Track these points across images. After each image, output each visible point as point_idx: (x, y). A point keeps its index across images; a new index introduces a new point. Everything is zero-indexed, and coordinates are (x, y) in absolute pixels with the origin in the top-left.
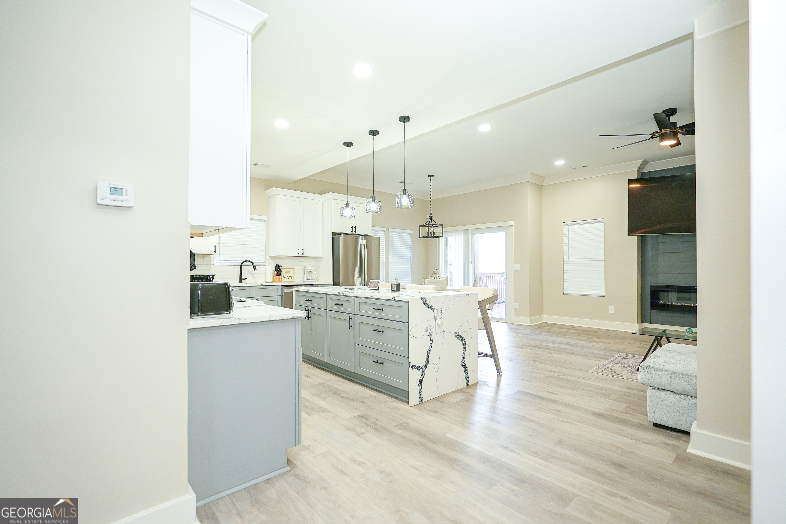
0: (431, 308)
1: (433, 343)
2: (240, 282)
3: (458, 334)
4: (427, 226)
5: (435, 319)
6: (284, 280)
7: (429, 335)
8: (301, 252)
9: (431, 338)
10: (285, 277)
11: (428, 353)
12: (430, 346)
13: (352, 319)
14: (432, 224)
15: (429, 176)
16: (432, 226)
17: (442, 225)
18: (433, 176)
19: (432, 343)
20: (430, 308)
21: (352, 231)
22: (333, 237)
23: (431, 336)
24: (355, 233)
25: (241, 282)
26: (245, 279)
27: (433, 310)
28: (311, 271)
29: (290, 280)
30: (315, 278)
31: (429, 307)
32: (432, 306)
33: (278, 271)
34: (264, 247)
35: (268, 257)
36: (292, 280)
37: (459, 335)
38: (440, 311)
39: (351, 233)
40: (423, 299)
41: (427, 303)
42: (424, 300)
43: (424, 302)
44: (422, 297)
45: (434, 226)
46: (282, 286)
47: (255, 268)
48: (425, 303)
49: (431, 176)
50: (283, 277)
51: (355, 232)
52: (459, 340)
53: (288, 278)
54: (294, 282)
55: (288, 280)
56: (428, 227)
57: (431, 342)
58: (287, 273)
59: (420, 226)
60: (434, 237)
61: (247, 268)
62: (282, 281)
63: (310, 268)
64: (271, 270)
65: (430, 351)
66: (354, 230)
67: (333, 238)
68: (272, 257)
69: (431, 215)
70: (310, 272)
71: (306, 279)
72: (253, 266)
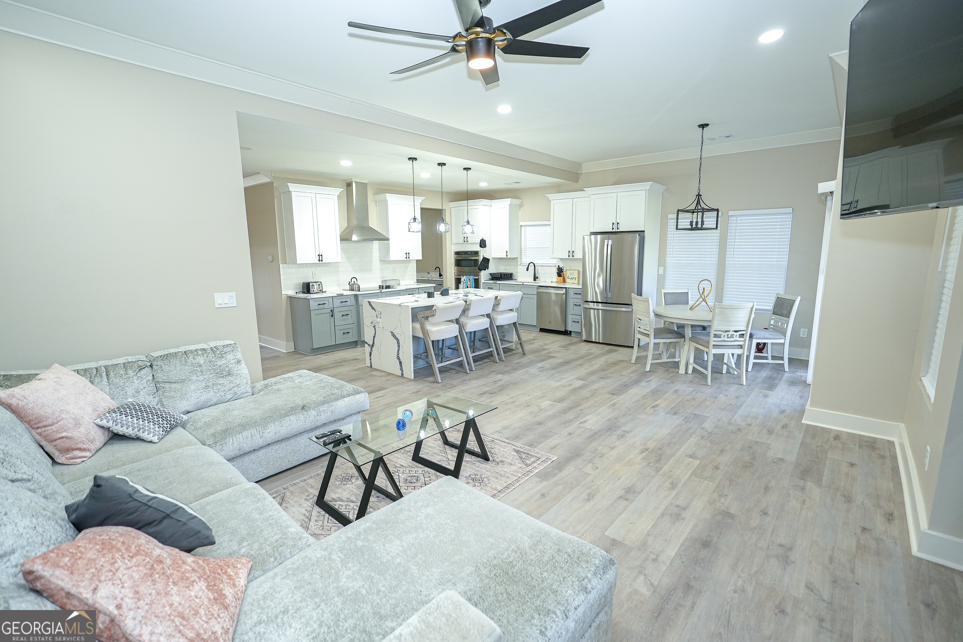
0: (374, 309)
2: (534, 280)
5: (377, 317)
8: (571, 254)
17: (717, 210)
19: (376, 332)
21: (613, 229)
23: (375, 328)
29: (574, 281)
37: (394, 334)
38: (379, 313)
39: (611, 230)
41: (371, 305)
50: (568, 278)
51: (618, 228)
53: (572, 279)
58: (571, 274)
62: (566, 282)
65: (374, 337)
66: (616, 226)
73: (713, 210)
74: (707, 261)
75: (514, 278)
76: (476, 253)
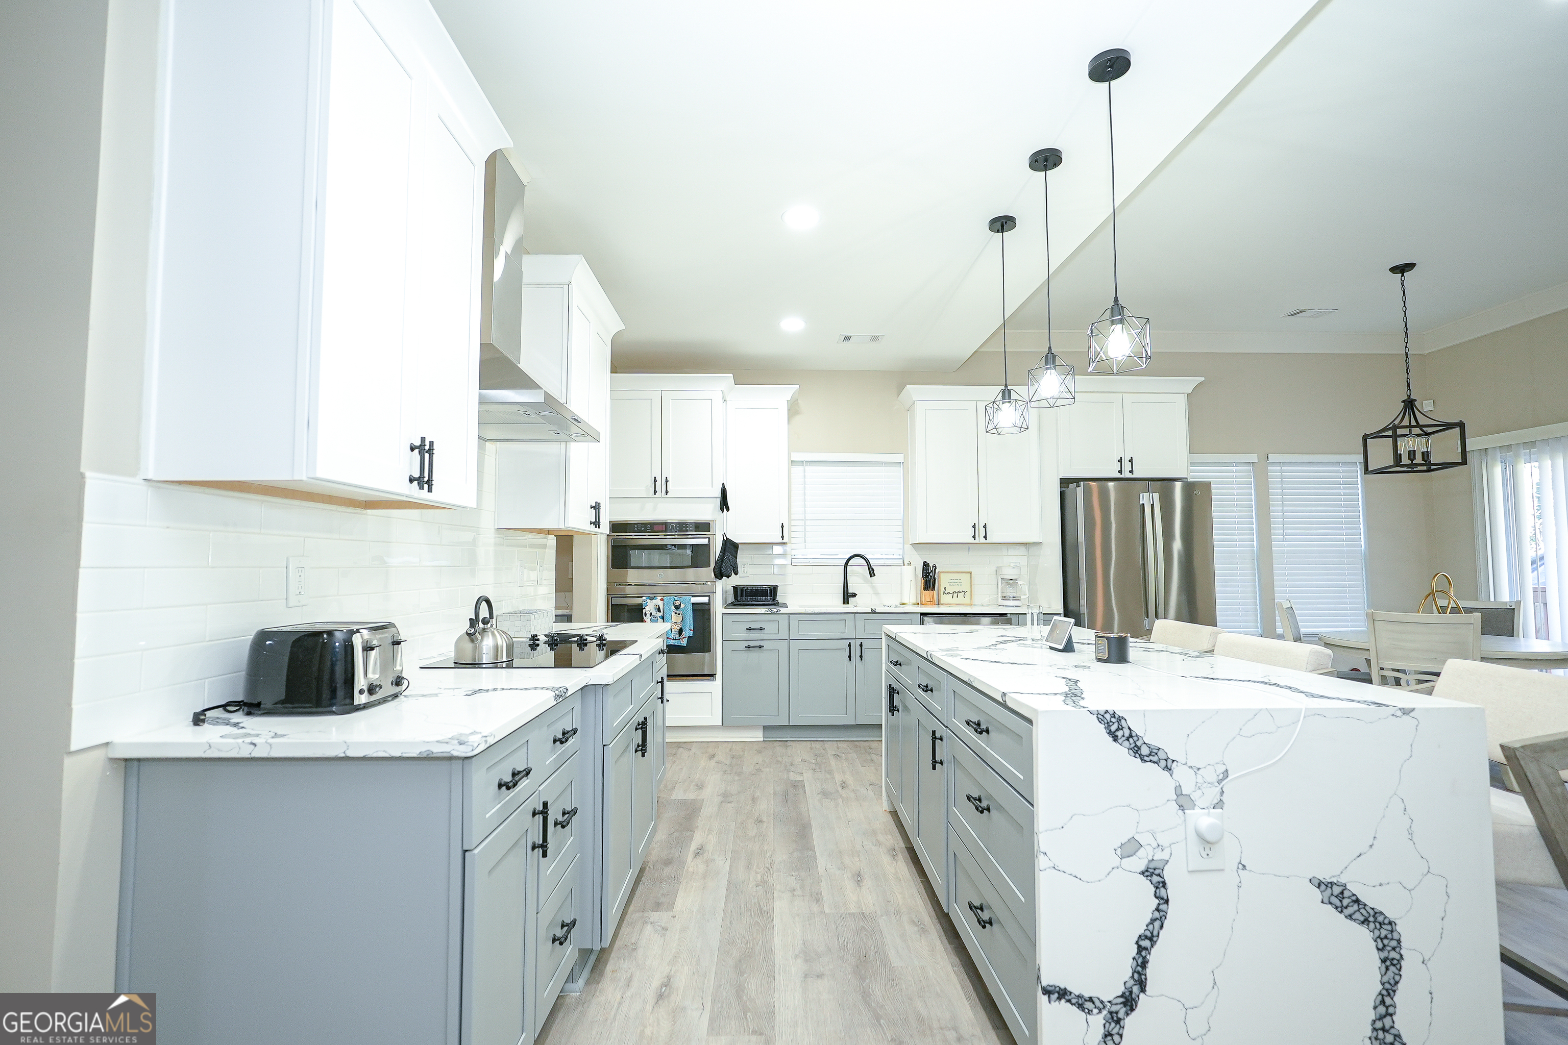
0: (1155, 759)
1: (1172, 910)
2: (844, 603)
3: (1337, 890)
4: (1390, 433)
5: (1181, 807)
6: (945, 599)
7: (1148, 873)
8: (979, 531)
9: (1157, 888)
10: (949, 593)
11: (1140, 949)
12: (1153, 921)
13: (941, 739)
14: (1418, 425)
15: (1394, 270)
16: (1417, 431)
17: (1461, 425)
18: (1410, 266)
19: (1163, 907)
20: (1146, 758)
21: (1120, 472)
22: (1063, 489)
23: (1156, 879)
24: (1129, 475)
25: (846, 601)
26: (854, 595)
27: (1167, 768)
28: (1011, 580)
29: (960, 599)
30: (1022, 597)
31: (1145, 751)
32: (1159, 749)
33: (929, 579)
34: (900, 523)
35: (908, 547)
36: (967, 600)
37: (1346, 894)
38: (1211, 775)
39: (1118, 475)
40: (1108, 716)
41: (1131, 736)
42: (1113, 720)
43: (1113, 728)
44: (1102, 709)
45: (1430, 430)
46: (922, 614)
47: (872, 573)
48: (1119, 734)
49: (1402, 269)
50: (944, 593)
51: (1131, 472)
52: (1350, 917)
53: (955, 595)
54: (971, 605)
55: (955, 600)
56: (1395, 437)
57: (1157, 901)
58: (953, 583)
59: (1365, 438)
60: (1433, 467)
61: (858, 569)
62: (942, 602)
63: (1009, 573)
64: (912, 577)
65: (1151, 939)
66: (1127, 467)
67: (1062, 495)
68: (917, 546)
69: (1409, 396)
70: (1011, 582)
71: (1000, 599)
72: (867, 567)
73: (1449, 426)
74: (1236, 546)
75: (779, 598)
76: (703, 527)
